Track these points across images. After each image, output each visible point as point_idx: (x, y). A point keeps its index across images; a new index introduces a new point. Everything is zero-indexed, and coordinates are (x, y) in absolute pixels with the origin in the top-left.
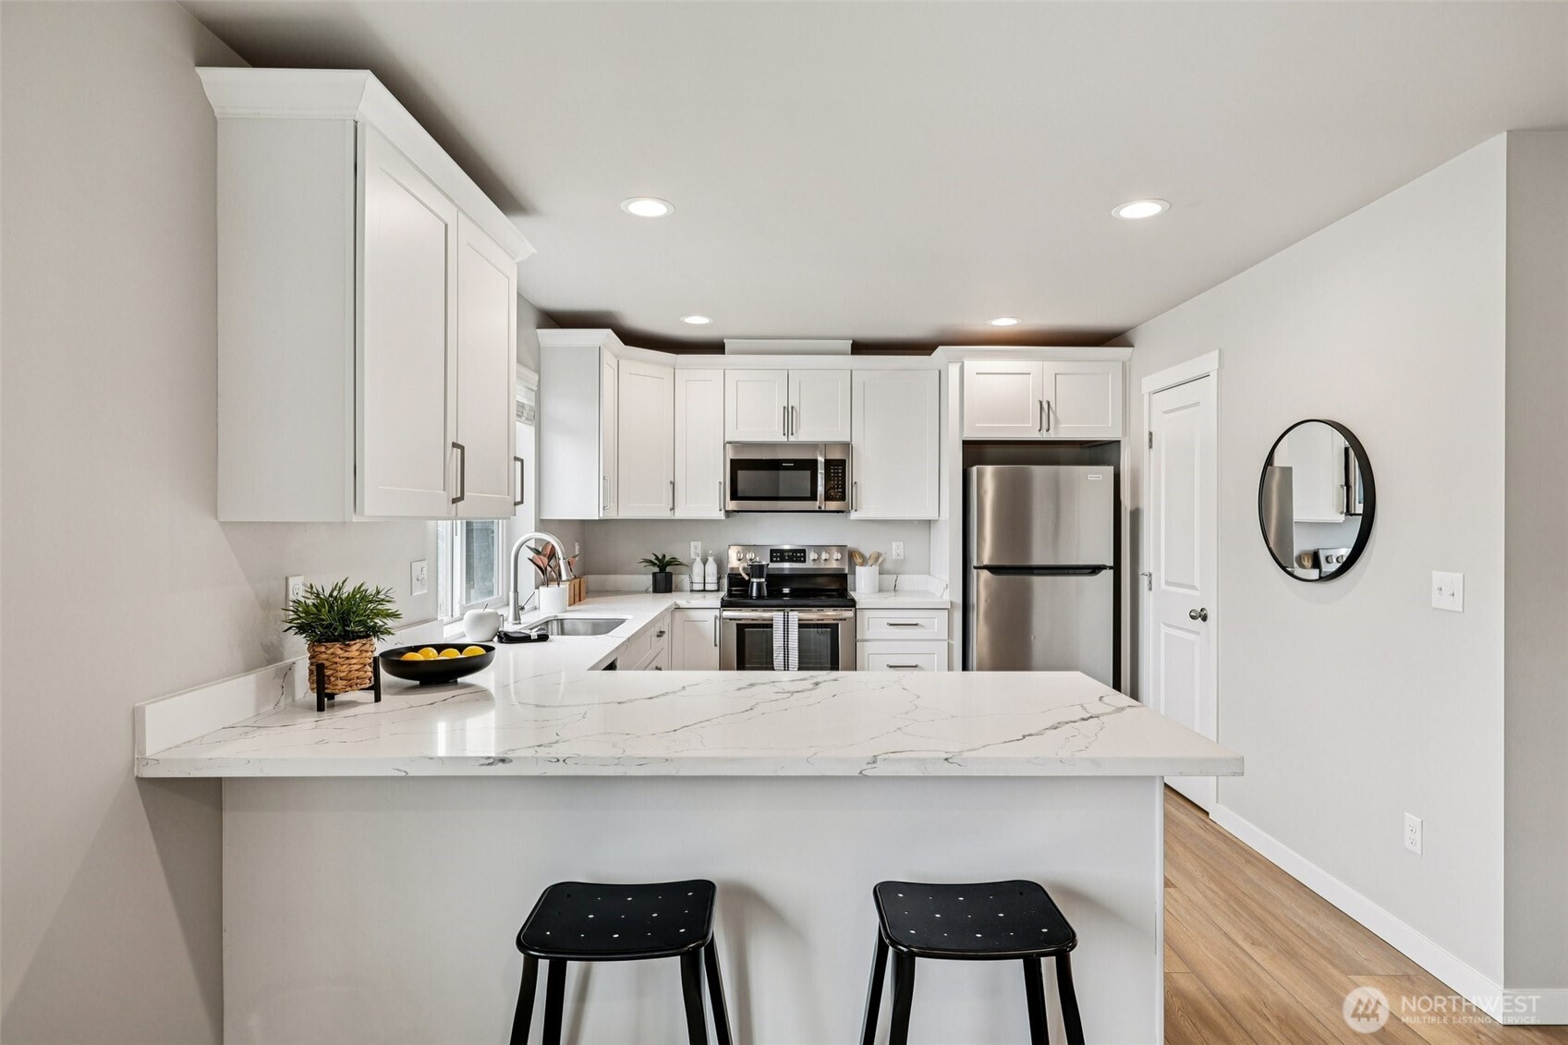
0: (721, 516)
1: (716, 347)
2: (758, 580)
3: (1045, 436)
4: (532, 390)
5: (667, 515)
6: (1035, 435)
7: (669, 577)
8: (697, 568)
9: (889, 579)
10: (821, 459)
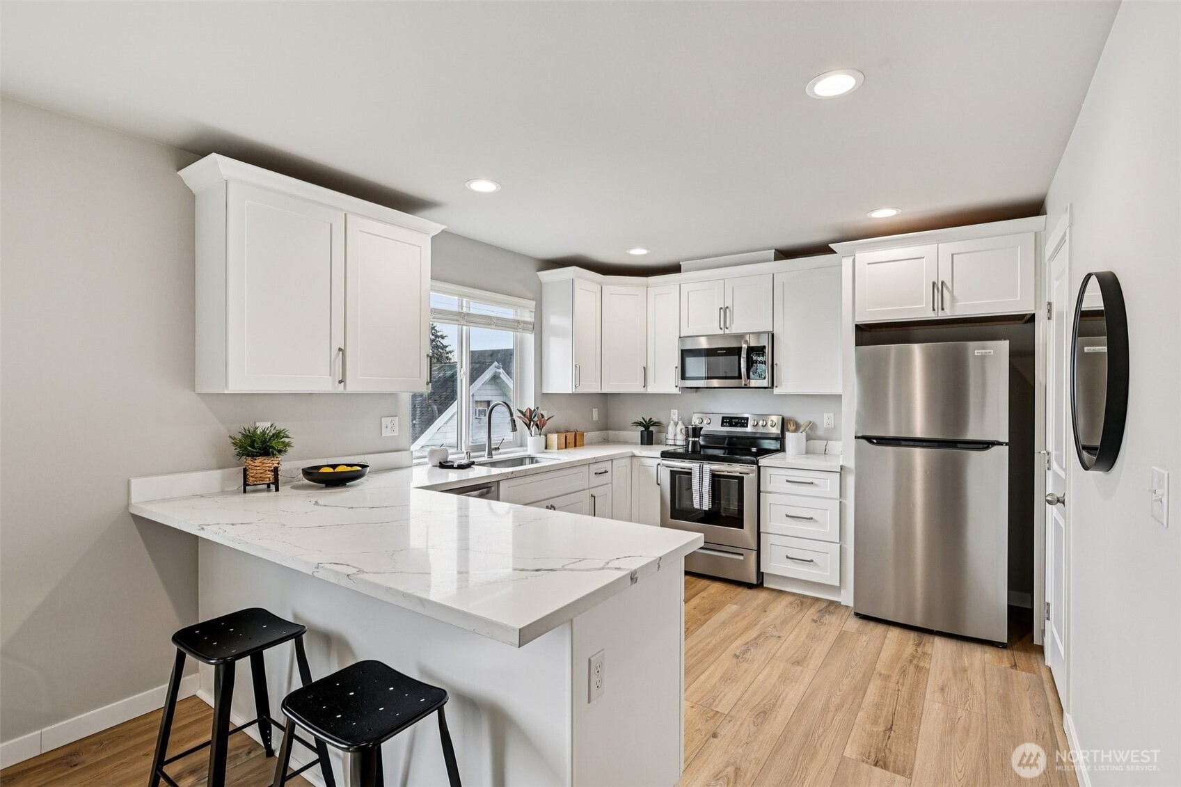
0: (677, 391)
1: (675, 269)
2: (693, 439)
3: (941, 315)
4: (532, 312)
5: (641, 390)
6: (930, 315)
7: (650, 434)
8: (671, 429)
9: (818, 445)
10: (745, 346)
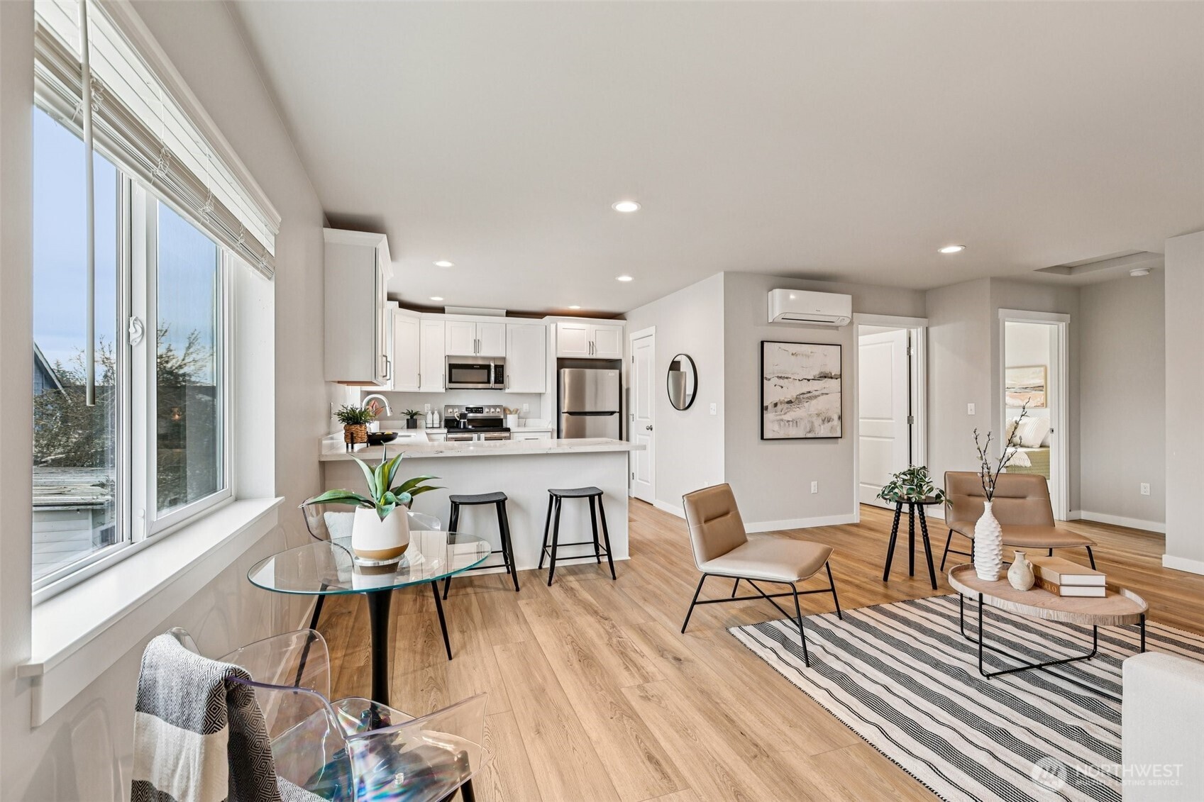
0: (443, 390)
1: (440, 310)
2: (463, 421)
3: (592, 357)
5: (416, 390)
6: (587, 356)
7: (415, 421)
8: (429, 416)
9: (524, 419)
10: (493, 365)
